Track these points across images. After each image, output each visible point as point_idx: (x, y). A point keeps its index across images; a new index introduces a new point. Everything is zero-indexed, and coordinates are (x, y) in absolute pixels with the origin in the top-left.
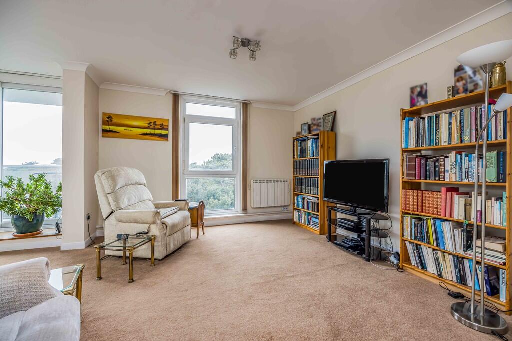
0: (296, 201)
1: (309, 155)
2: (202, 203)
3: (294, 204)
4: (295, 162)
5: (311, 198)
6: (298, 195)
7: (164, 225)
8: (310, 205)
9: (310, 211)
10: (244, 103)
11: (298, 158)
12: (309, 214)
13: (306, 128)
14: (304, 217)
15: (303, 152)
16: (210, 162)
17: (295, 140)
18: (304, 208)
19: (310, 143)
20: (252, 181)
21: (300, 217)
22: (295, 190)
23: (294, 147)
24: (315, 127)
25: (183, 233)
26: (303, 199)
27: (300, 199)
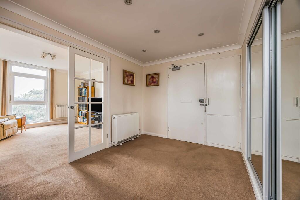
0: (79, 114)
1: (83, 95)
2: (24, 116)
3: (78, 115)
4: (78, 97)
5: (84, 111)
6: (80, 111)
7: (2, 125)
8: (84, 114)
9: (84, 117)
10: (51, 70)
11: (79, 96)
12: (84, 118)
13: (83, 84)
14: (82, 119)
15: (81, 93)
16: (26, 95)
17: (78, 88)
18: (82, 116)
19: (84, 90)
20: (56, 106)
21: (80, 119)
22: (78, 109)
23: (78, 91)
24: (86, 84)
25: (13, 129)
26: (82, 112)
27: (81, 113)
